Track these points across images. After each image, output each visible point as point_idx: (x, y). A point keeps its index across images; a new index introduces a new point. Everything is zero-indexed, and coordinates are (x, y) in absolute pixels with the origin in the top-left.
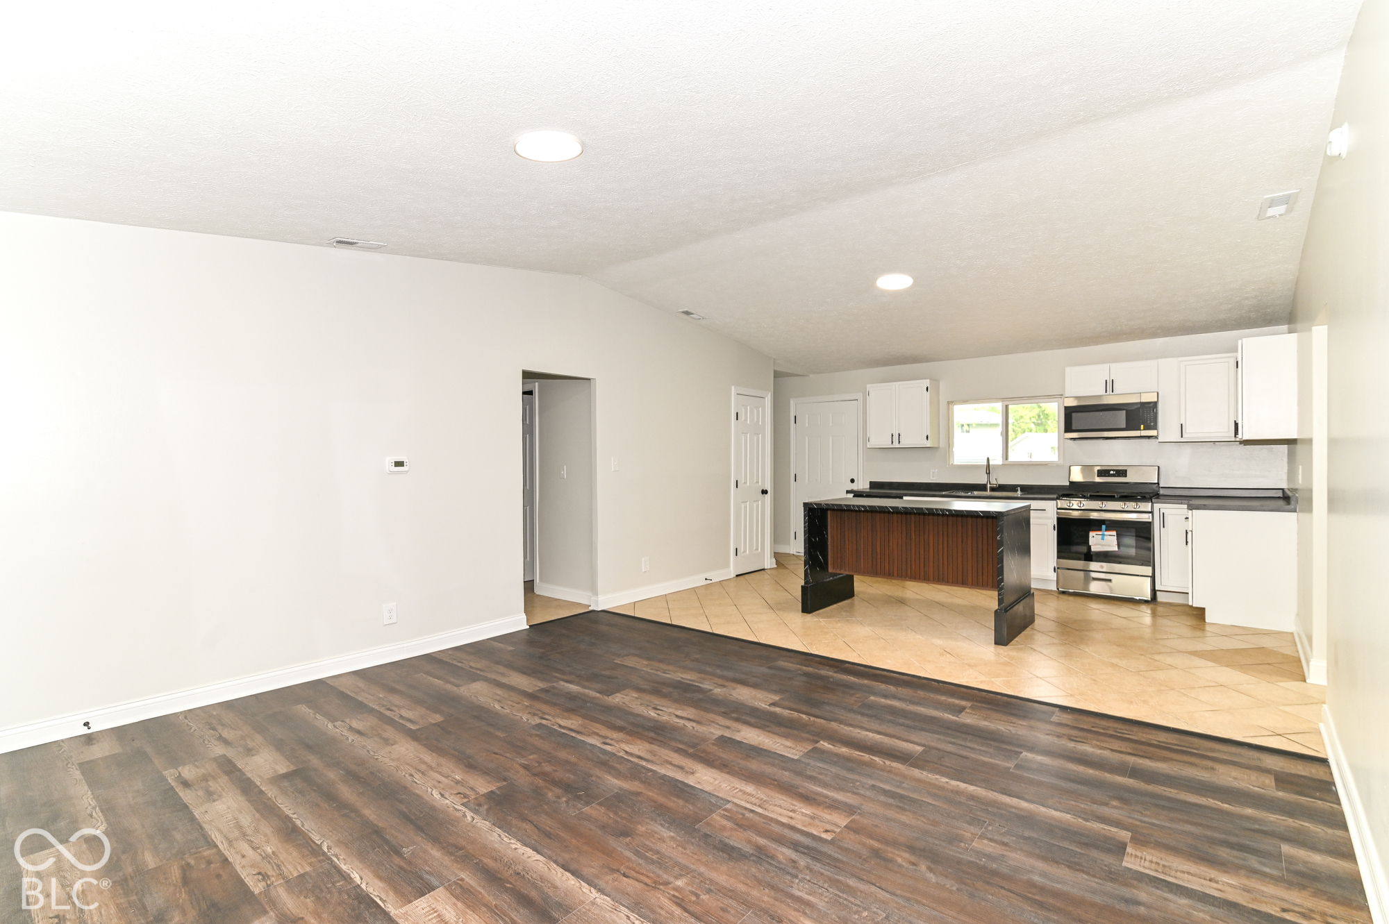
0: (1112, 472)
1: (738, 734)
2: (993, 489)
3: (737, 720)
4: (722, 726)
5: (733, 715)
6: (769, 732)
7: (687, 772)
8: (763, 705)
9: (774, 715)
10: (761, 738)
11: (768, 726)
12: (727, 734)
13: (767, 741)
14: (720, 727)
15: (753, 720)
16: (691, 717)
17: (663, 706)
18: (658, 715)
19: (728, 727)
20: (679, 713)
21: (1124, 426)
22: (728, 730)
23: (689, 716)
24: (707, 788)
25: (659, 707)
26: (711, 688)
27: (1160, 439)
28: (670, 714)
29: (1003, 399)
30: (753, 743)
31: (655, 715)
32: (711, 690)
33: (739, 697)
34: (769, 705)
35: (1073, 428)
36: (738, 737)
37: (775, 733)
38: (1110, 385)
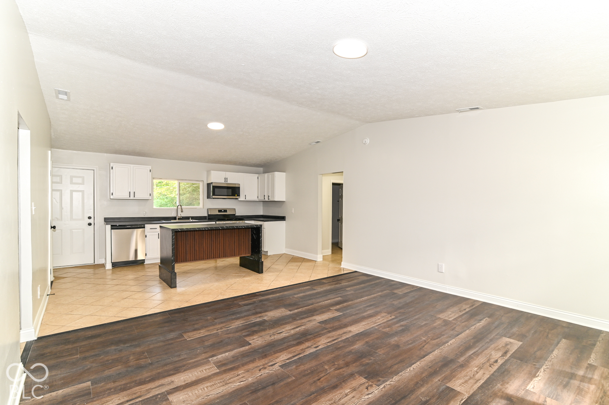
0: (223, 211)
2: (179, 219)
21: (231, 195)
27: (239, 199)
29: (178, 180)
35: (215, 194)
38: (226, 179)
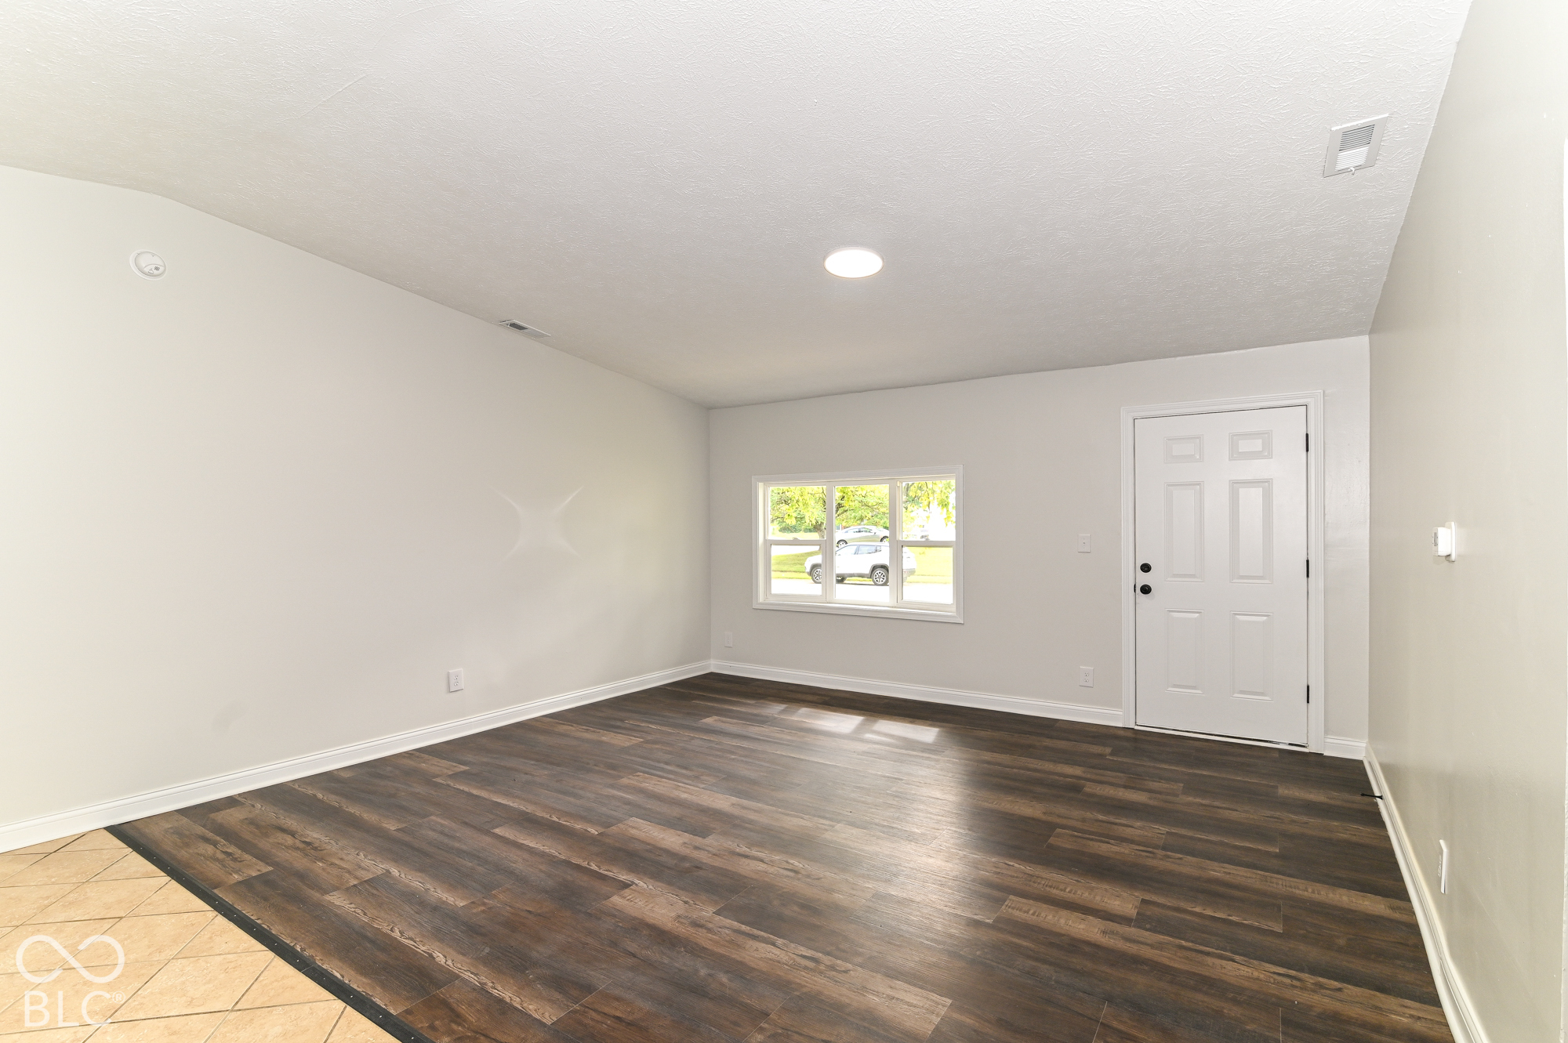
1: (686, 841)
3: (684, 858)
4: (704, 850)
5: (687, 865)
6: (649, 844)
7: (738, 805)
8: (641, 883)
9: (633, 869)
10: (662, 836)
11: (647, 851)
12: (698, 841)
13: (656, 834)
14: (707, 848)
15: (664, 859)
16: (744, 860)
17: (787, 876)
18: (787, 862)
19: (696, 848)
20: (761, 866)
22: (697, 844)
23: (747, 861)
24: (720, 796)
25: (791, 874)
26: (718, 918)
28: (772, 863)
30: (672, 831)
31: (792, 861)
32: (717, 913)
33: (674, 899)
34: (633, 883)
36: (687, 837)
37: (643, 842)
